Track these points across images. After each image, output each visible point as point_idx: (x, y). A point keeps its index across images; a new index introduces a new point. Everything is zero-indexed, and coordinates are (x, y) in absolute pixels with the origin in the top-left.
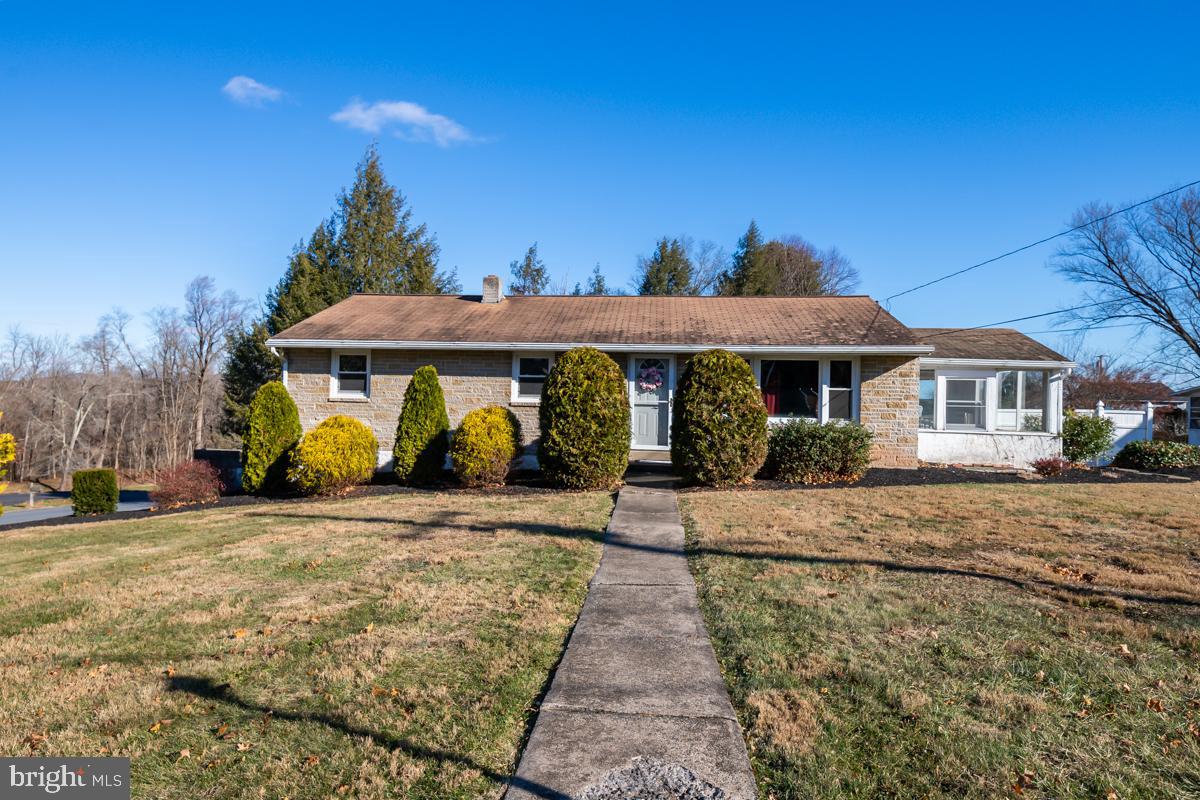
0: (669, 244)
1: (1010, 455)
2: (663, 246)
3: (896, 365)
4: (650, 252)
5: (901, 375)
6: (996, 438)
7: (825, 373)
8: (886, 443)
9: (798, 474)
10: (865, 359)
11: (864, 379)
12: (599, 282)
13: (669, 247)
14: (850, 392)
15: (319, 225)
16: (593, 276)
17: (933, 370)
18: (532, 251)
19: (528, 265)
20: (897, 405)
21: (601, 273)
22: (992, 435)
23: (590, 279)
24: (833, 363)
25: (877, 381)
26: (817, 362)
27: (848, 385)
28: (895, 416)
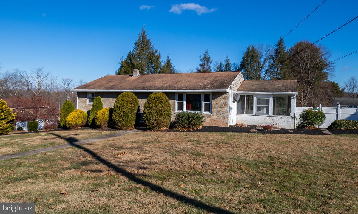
0: (251, 47)
1: (277, 123)
2: (249, 48)
3: (222, 95)
4: (245, 50)
5: (223, 98)
6: (272, 117)
7: (203, 97)
8: (219, 119)
9: (176, 128)
10: (213, 93)
11: (213, 99)
12: (228, 61)
13: (251, 49)
14: (210, 103)
15: (129, 51)
16: (226, 59)
17: (253, 95)
18: (206, 52)
19: (205, 57)
20: (222, 107)
21: (228, 58)
22: (271, 117)
23: (225, 60)
24: (205, 94)
25: (216, 100)
26: (201, 94)
27: (210, 101)
28: (221, 110)
